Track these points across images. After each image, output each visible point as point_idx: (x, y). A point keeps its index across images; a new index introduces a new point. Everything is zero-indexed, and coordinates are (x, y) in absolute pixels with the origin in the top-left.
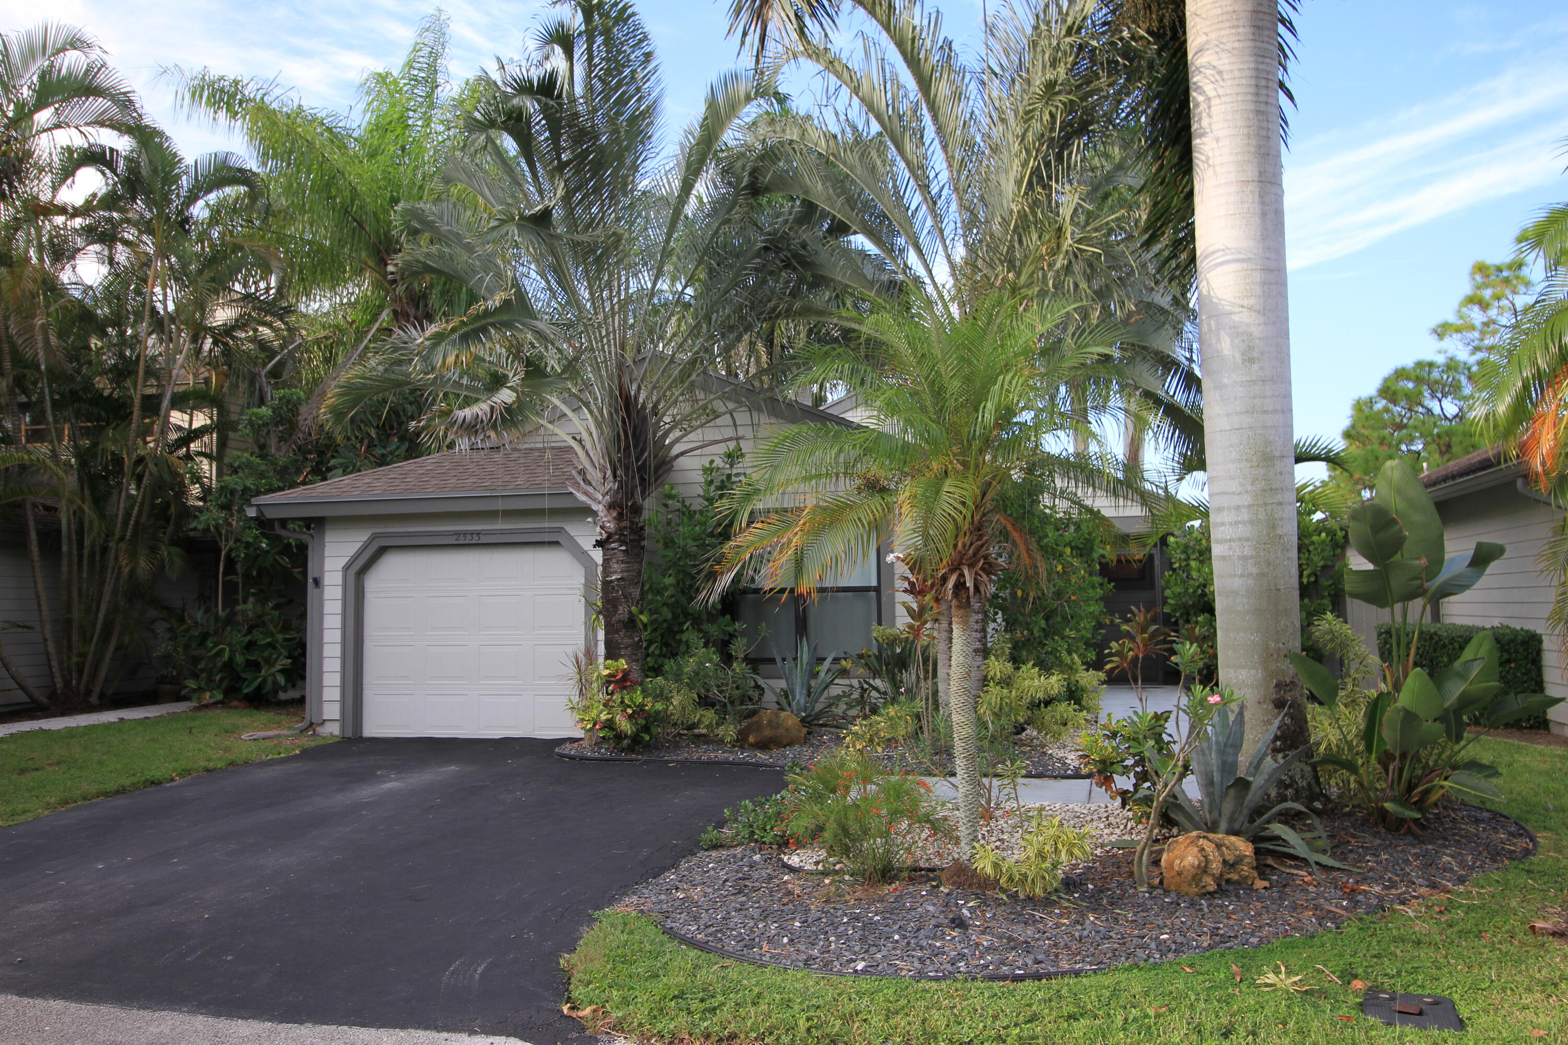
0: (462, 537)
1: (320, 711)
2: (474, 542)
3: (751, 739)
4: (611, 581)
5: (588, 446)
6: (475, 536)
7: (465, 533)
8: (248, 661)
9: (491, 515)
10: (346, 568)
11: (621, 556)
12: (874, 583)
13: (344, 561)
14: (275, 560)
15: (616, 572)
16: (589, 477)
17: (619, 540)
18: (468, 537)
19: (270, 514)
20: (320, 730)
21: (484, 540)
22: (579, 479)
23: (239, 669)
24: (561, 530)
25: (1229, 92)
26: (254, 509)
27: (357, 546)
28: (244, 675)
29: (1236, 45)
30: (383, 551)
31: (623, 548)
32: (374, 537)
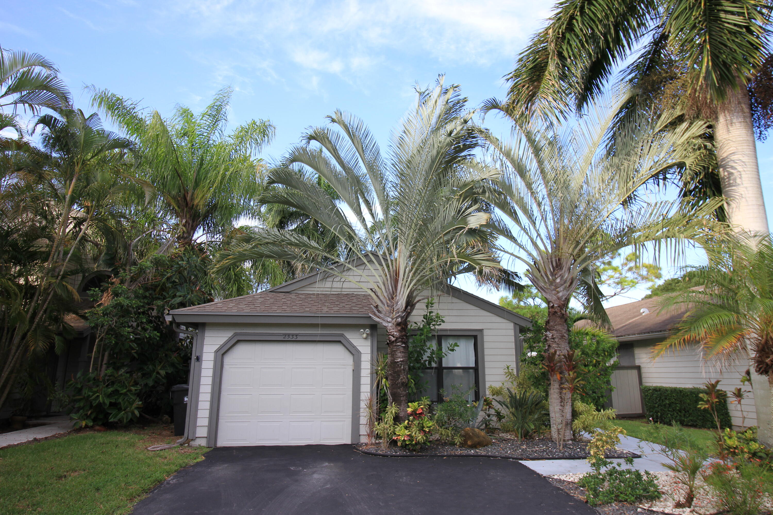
0: (287, 337)
1: (194, 432)
2: (293, 339)
3: (469, 443)
4: (398, 362)
5: (379, 294)
6: (295, 337)
7: (289, 335)
8: (110, 403)
9: (315, 326)
10: (217, 352)
11: (402, 349)
12: (472, 365)
13: (216, 347)
14: (130, 345)
15: (399, 357)
16: (380, 309)
17: (401, 342)
18: (291, 337)
19: (178, 320)
20: (192, 443)
21: (299, 338)
22: (375, 310)
23: (106, 407)
24: (342, 335)
25: (749, 169)
26: (171, 316)
27: (225, 339)
28: (109, 412)
29: (750, 153)
30: (238, 341)
31: (404, 345)
32: (235, 335)
